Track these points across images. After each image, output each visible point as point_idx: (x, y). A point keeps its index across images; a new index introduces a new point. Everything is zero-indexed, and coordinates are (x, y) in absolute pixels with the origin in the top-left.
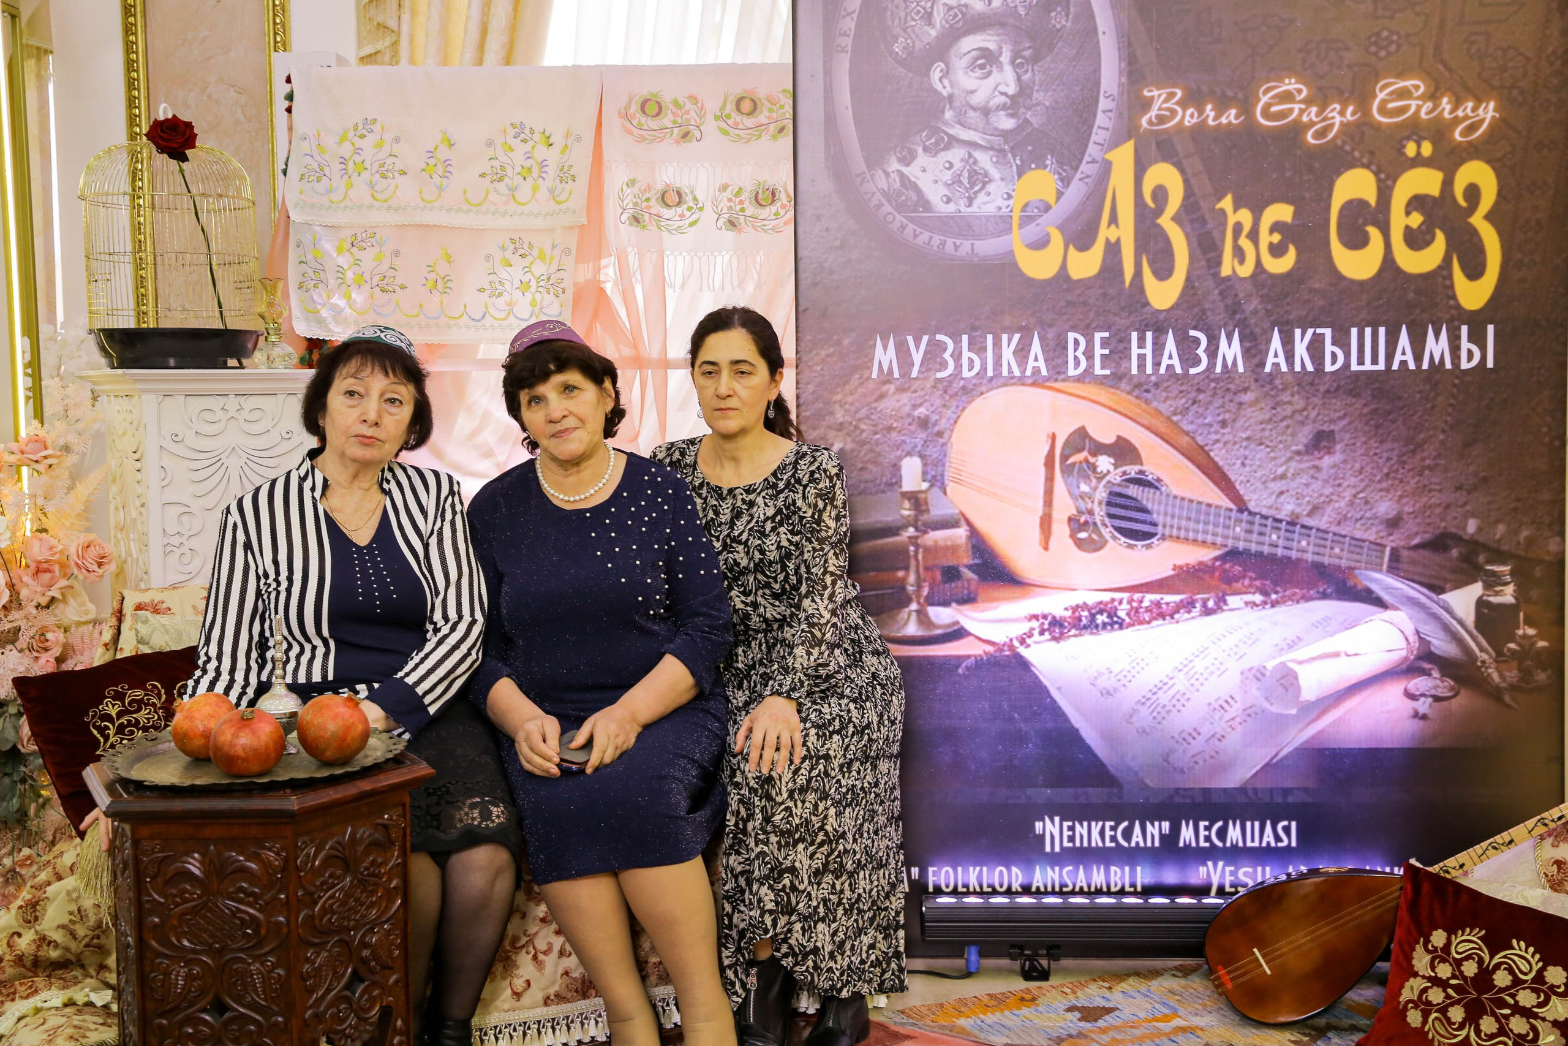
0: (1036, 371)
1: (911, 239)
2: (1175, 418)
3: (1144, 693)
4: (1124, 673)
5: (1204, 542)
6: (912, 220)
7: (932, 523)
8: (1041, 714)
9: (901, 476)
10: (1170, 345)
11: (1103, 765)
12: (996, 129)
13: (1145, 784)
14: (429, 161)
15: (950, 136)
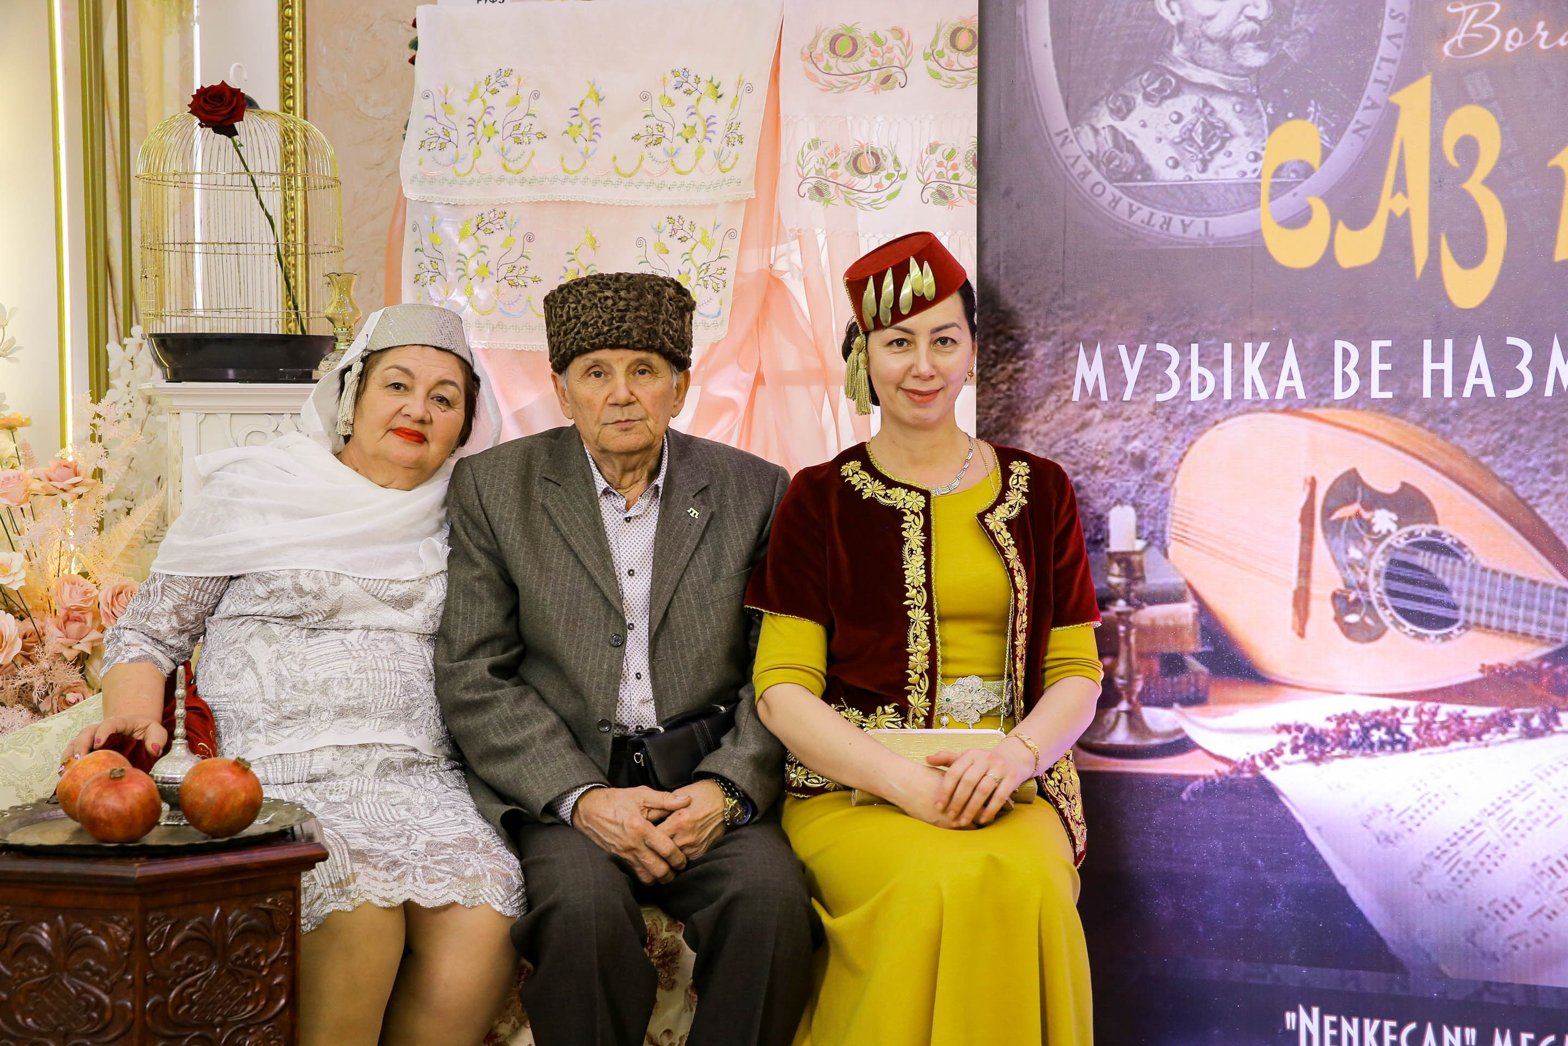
0: (1291, 393)
1: (1126, 217)
2: (1485, 460)
3: (1439, 843)
4: (1410, 812)
5: (1526, 635)
6: (1127, 191)
7: (1149, 595)
8: (1293, 863)
9: (1108, 531)
10: (1479, 357)
11: (1380, 939)
12: (1241, 67)
13: (1441, 972)
14: (573, 121)
15: (1181, 80)
